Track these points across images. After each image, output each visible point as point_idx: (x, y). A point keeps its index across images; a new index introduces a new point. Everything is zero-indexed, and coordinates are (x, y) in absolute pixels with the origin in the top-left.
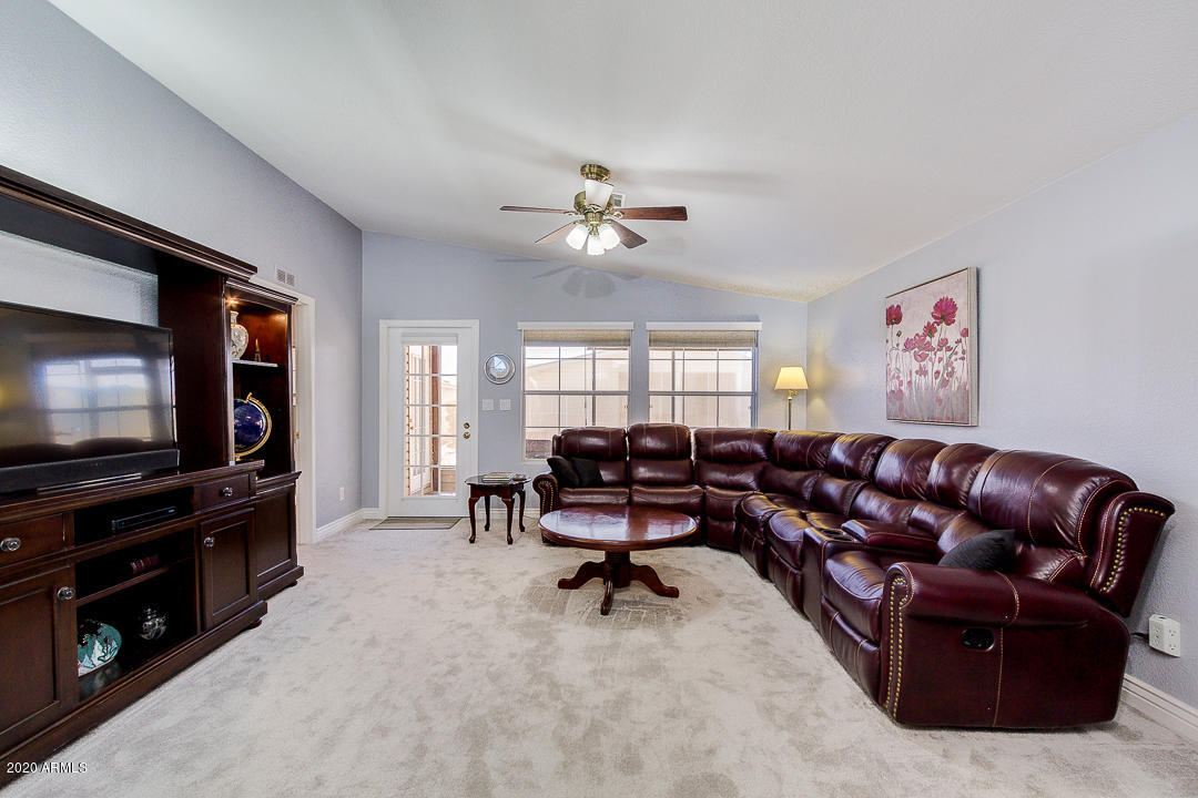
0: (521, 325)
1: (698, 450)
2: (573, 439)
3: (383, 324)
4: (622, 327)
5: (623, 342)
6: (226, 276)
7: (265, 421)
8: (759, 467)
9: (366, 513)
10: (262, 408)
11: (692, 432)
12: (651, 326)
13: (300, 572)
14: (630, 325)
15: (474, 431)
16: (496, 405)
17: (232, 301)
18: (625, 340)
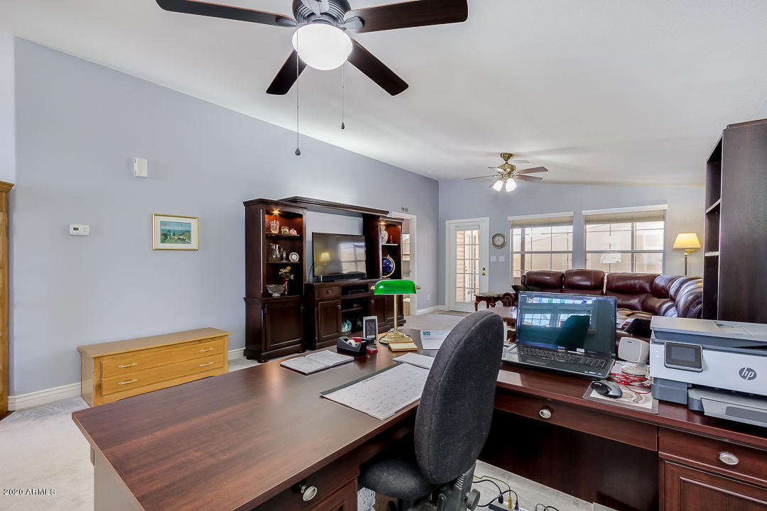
0: (510, 218)
1: (607, 285)
2: (531, 277)
3: (447, 222)
4: (568, 214)
5: (570, 222)
6: (379, 217)
7: (393, 265)
8: (643, 296)
9: (440, 307)
10: (391, 259)
11: (606, 275)
12: (585, 213)
13: (405, 321)
14: (571, 214)
15: (487, 272)
16: (497, 259)
17: (383, 223)
18: (569, 222)
